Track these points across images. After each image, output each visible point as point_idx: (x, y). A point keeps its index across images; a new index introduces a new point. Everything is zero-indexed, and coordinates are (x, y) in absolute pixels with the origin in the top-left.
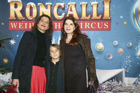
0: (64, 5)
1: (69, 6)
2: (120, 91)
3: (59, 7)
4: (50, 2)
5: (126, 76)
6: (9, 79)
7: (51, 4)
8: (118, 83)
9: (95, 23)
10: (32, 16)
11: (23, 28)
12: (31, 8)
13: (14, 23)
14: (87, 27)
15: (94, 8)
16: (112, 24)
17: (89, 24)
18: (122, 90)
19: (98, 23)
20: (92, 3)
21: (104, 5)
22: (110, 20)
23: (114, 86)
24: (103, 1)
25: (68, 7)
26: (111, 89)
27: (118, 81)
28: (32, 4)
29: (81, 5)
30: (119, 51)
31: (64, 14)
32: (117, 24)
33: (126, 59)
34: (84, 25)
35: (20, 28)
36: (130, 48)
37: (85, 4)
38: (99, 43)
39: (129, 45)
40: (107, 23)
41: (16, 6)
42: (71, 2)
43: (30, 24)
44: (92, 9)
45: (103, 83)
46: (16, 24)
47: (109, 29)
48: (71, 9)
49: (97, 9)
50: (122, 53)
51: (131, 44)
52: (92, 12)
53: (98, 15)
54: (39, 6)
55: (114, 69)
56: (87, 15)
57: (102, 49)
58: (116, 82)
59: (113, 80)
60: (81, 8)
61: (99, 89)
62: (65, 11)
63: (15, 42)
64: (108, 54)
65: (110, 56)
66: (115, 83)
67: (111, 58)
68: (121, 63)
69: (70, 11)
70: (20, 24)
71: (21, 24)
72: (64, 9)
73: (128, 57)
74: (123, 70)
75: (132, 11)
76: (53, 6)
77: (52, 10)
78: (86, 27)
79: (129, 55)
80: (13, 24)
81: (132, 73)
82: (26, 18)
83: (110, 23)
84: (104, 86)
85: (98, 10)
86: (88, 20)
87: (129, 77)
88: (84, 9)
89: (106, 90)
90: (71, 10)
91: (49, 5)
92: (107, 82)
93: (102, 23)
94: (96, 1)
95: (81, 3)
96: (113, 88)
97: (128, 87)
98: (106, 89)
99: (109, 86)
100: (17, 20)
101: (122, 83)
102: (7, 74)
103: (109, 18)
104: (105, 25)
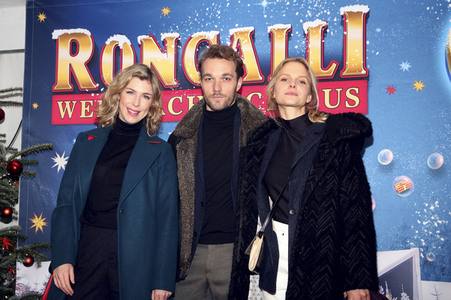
0: (218, 36)
1: (232, 38)
3: (203, 43)
4: (175, 30)
5: (425, 277)
7: (176, 35)
11: (91, 116)
12: (118, 52)
13: (68, 103)
15: (311, 40)
16: (372, 92)
19: (327, 92)
20: (306, 26)
21: (345, 30)
22: (366, 78)
24: (342, 16)
25: (229, 43)
27: (396, 295)
28: (122, 40)
29: (271, 35)
30: (397, 186)
32: (391, 90)
33: (422, 213)
35: (83, 115)
36: (438, 173)
37: (283, 30)
39: (434, 161)
40: (357, 90)
41: (74, 49)
42: (239, 27)
44: (307, 44)
46: (71, 105)
47: (363, 110)
48: (239, 48)
49: (323, 44)
50: (408, 194)
51: (441, 160)
52: (307, 54)
53: (325, 65)
54: (141, 46)
60: (270, 43)
68: (405, 227)
70: (83, 103)
71: (87, 104)
73: (432, 208)
74: (413, 253)
75: (444, 45)
76: (183, 43)
77: (180, 56)
79: (434, 200)
80: (64, 105)
81: (447, 266)
82: (103, 84)
83: (367, 87)
85: (326, 46)
87: (438, 280)
88: (280, 45)
91: (172, 38)
93: (339, 90)
94: (320, 18)
95: (269, 29)
100: (76, 91)
102: (39, 266)
103: (364, 72)
104: (348, 95)
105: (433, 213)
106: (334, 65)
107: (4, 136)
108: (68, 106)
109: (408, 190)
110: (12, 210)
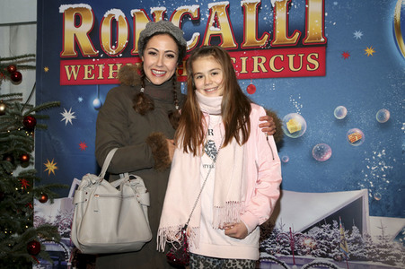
0: (199, 9)
1: (211, 10)
2: (353, 258)
3: (186, 16)
4: (162, 5)
5: (373, 213)
6: (58, 217)
7: (163, 9)
8: (349, 233)
9: (282, 57)
10: (116, 45)
11: (93, 78)
12: (114, 24)
13: (73, 67)
14: (259, 68)
15: (277, 12)
16: (329, 57)
17: (264, 60)
18: (360, 254)
19: (291, 57)
21: (307, 3)
22: (324, 45)
23: (335, 243)
25: (208, 16)
26: (328, 251)
27: (348, 228)
28: (117, 13)
29: (243, 9)
30: (350, 137)
31: (198, 34)
32: (346, 55)
33: (372, 160)
34: (250, 65)
35: (86, 77)
36: (385, 126)
37: (254, 4)
38: (291, 115)
39: (382, 116)
40: (316, 55)
41: (78, 23)
42: (216, 2)
43: (111, 66)
44: (274, 16)
45: (303, 232)
46: (76, 68)
47: (322, 72)
48: (216, 19)
49: (288, 16)
50: (360, 143)
51: (388, 115)
52: (274, 25)
53: (290, 33)
54: (134, 19)
55: (336, 191)
56: (259, 36)
57: (302, 130)
58: (341, 231)
59: (332, 223)
60: (242, 15)
61: (293, 248)
62: (201, 25)
63: (73, 117)
64: (317, 146)
65: (323, 152)
66: (338, 232)
67: (328, 156)
68: (356, 172)
69: (214, 25)
70: (86, 67)
71: (89, 68)
72: (196, 21)
73: (380, 155)
74: (363, 193)
75: (392, 16)
76: (169, 16)
78: (256, 70)
79: (381, 149)
80: (70, 69)
81: (391, 204)
82: (102, 50)
83: (325, 53)
84: (307, 242)
85: (291, 17)
86: (261, 48)
87: (383, 216)
88: (251, 17)
89: (313, 254)
90: (216, 24)
91: (159, 12)
92: (316, 229)
93: (301, 56)
95: (242, 3)
96: (334, 248)
97: (379, 246)
98: (314, 251)
99: (322, 241)
100: (79, 57)
101: (361, 233)
102: (52, 202)
103: (323, 40)
104: (309, 59)
105: (381, 160)
106: (297, 34)
107: (21, 95)
108: (73, 69)
109: (359, 140)
110: (29, 157)
